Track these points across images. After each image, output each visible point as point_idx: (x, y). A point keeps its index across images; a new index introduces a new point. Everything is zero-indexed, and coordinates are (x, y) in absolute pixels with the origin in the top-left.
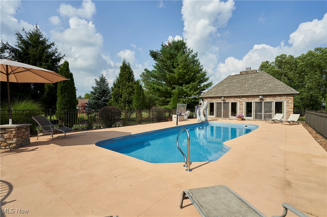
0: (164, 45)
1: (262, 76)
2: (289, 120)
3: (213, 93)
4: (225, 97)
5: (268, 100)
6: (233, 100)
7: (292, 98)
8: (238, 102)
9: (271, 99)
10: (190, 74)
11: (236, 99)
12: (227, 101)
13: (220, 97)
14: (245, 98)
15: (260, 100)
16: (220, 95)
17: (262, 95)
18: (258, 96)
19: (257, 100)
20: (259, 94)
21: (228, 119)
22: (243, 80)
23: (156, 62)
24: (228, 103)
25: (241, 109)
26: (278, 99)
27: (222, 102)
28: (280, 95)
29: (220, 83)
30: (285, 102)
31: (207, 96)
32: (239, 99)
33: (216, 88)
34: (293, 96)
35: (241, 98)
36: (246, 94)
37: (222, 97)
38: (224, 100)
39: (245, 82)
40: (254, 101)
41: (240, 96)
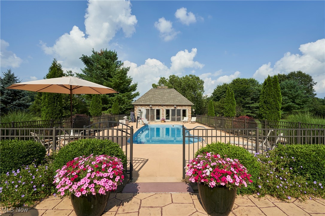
0: (95, 52)
1: (173, 92)
2: (191, 121)
3: (143, 102)
4: (152, 105)
5: (179, 108)
6: (157, 108)
7: (191, 107)
8: (161, 109)
9: (180, 107)
10: (125, 85)
11: (160, 107)
12: (153, 108)
13: (149, 105)
14: (165, 107)
15: (175, 108)
16: (148, 103)
17: (176, 105)
18: (173, 105)
19: (173, 108)
20: (174, 104)
21: (154, 122)
22: (162, 93)
23: (86, 67)
24: (154, 109)
25: (163, 115)
26: (184, 108)
27: (150, 109)
28: (185, 106)
29: (146, 94)
30: (187, 110)
31: (139, 104)
32: (161, 107)
33: (144, 97)
34: (191, 106)
35: (163, 106)
36: (166, 104)
37: (150, 105)
38: (151, 107)
39: (164, 95)
40: (171, 108)
41: (162, 105)
